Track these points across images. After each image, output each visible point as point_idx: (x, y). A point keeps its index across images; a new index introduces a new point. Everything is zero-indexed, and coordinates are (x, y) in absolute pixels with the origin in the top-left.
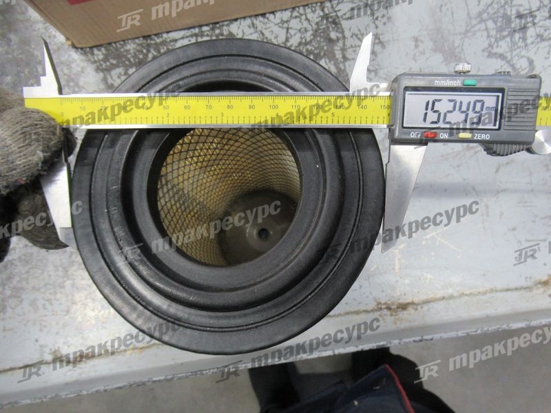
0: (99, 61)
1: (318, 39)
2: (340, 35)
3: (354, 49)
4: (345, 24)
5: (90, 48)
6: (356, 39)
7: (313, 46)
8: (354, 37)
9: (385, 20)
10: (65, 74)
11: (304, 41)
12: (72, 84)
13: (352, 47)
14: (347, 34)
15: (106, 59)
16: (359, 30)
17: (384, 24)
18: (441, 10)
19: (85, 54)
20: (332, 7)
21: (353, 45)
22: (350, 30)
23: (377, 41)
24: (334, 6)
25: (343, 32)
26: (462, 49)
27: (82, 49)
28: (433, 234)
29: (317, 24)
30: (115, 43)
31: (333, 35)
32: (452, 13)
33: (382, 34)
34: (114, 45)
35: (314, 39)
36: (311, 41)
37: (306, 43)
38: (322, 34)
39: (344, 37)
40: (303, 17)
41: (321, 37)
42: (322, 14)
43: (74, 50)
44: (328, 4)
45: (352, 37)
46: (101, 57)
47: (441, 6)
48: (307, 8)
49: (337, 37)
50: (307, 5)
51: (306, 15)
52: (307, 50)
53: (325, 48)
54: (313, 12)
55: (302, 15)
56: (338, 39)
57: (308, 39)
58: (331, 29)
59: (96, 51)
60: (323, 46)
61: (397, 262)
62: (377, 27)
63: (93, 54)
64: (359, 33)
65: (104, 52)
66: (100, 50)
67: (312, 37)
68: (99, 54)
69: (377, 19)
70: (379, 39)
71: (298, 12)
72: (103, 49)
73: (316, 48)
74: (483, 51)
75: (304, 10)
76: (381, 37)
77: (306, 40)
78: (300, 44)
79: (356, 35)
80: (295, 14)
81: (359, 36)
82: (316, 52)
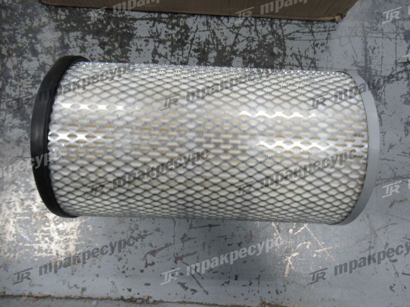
0: (61, 20)
1: (262, 50)
2: (282, 52)
3: (292, 67)
4: (288, 43)
5: (55, 6)
6: (295, 59)
7: (256, 55)
8: (293, 56)
9: (323, 48)
10: (27, 25)
11: (249, 48)
12: (30, 35)
13: (290, 64)
14: (288, 52)
15: (67, 20)
16: (299, 52)
17: (322, 51)
18: (373, 52)
19: (50, 11)
20: (280, 25)
21: (291, 64)
22: (291, 49)
23: (313, 65)
24: (282, 25)
25: (285, 50)
26: (384, 91)
27: (48, 5)
28: (324, 249)
29: (264, 37)
30: (79, 8)
31: (276, 50)
32: (382, 57)
33: (318, 60)
34: (78, 9)
35: (258, 49)
36: (255, 51)
37: (251, 52)
38: (266, 47)
39: (285, 55)
40: (253, 28)
41: (264, 49)
42: (270, 29)
43: (40, 5)
44: (277, 22)
45: (291, 56)
46: (63, 17)
47: (375, 48)
48: (258, 20)
49: (279, 52)
50: (259, 18)
51: (256, 26)
52: (250, 58)
53: (266, 60)
54: (263, 25)
55: (252, 25)
56: (279, 54)
57: (253, 48)
58: (275, 45)
59: (60, 11)
60: (265, 58)
61: (287, 267)
62: (315, 53)
63: (57, 13)
64: (298, 54)
65: (68, 13)
66: (64, 11)
67: (257, 47)
68: (62, 15)
69: (317, 45)
70: (315, 63)
71: (250, 22)
72: (67, 11)
73: (258, 58)
74: (401, 96)
75: (256, 21)
76: (317, 62)
77: (251, 48)
78: (245, 50)
79: (296, 56)
80: (247, 23)
81: (298, 57)
82: (257, 61)
